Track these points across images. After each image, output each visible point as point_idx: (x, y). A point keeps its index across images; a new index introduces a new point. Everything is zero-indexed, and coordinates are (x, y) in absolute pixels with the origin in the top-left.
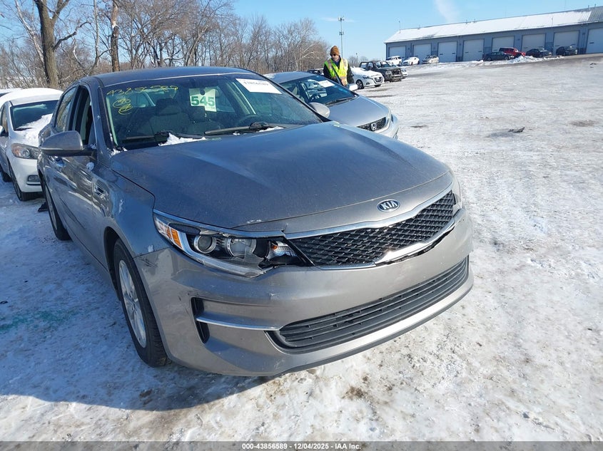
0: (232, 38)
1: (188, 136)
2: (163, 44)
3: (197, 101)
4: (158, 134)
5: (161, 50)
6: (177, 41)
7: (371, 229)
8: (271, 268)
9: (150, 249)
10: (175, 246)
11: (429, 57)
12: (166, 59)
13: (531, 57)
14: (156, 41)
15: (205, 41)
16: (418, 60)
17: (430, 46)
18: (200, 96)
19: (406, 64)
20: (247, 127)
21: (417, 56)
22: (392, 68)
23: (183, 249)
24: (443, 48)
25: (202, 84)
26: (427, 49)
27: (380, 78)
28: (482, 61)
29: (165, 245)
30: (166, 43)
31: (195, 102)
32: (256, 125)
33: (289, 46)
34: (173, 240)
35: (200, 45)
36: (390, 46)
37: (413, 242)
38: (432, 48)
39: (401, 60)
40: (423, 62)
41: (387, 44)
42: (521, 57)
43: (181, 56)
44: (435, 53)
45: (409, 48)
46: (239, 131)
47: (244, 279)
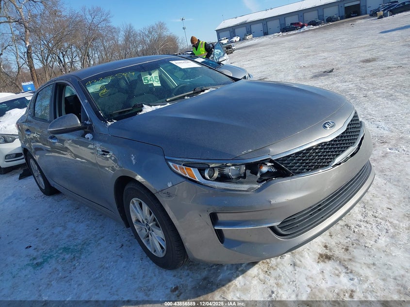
0: (111, 42)
1: (157, 104)
2: (64, 53)
3: (148, 80)
4: (135, 106)
5: (63, 57)
6: (74, 49)
7: (324, 143)
8: (265, 182)
9: (170, 185)
10: (190, 179)
11: (247, 35)
12: (68, 62)
13: (311, 26)
14: (58, 51)
15: (93, 46)
16: (239, 38)
17: (245, 28)
18: (149, 77)
19: (232, 42)
20: (192, 92)
21: (238, 36)
22: (225, 46)
23: (197, 180)
24: (254, 28)
25: (149, 68)
26: (243, 30)
27: (220, 53)
28: (281, 33)
29: (182, 179)
30: (66, 51)
31: (146, 81)
32: (198, 89)
33: (151, 41)
34: (188, 176)
35: (90, 49)
36: (219, 32)
37: (348, 147)
38: (247, 29)
39: (228, 40)
40: (243, 39)
41: (217, 31)
42: (306, 27)
43: (77, 59)
44: (249, 32)
45: (232, 31)
46: (188, 95)
47: (247, 193)
